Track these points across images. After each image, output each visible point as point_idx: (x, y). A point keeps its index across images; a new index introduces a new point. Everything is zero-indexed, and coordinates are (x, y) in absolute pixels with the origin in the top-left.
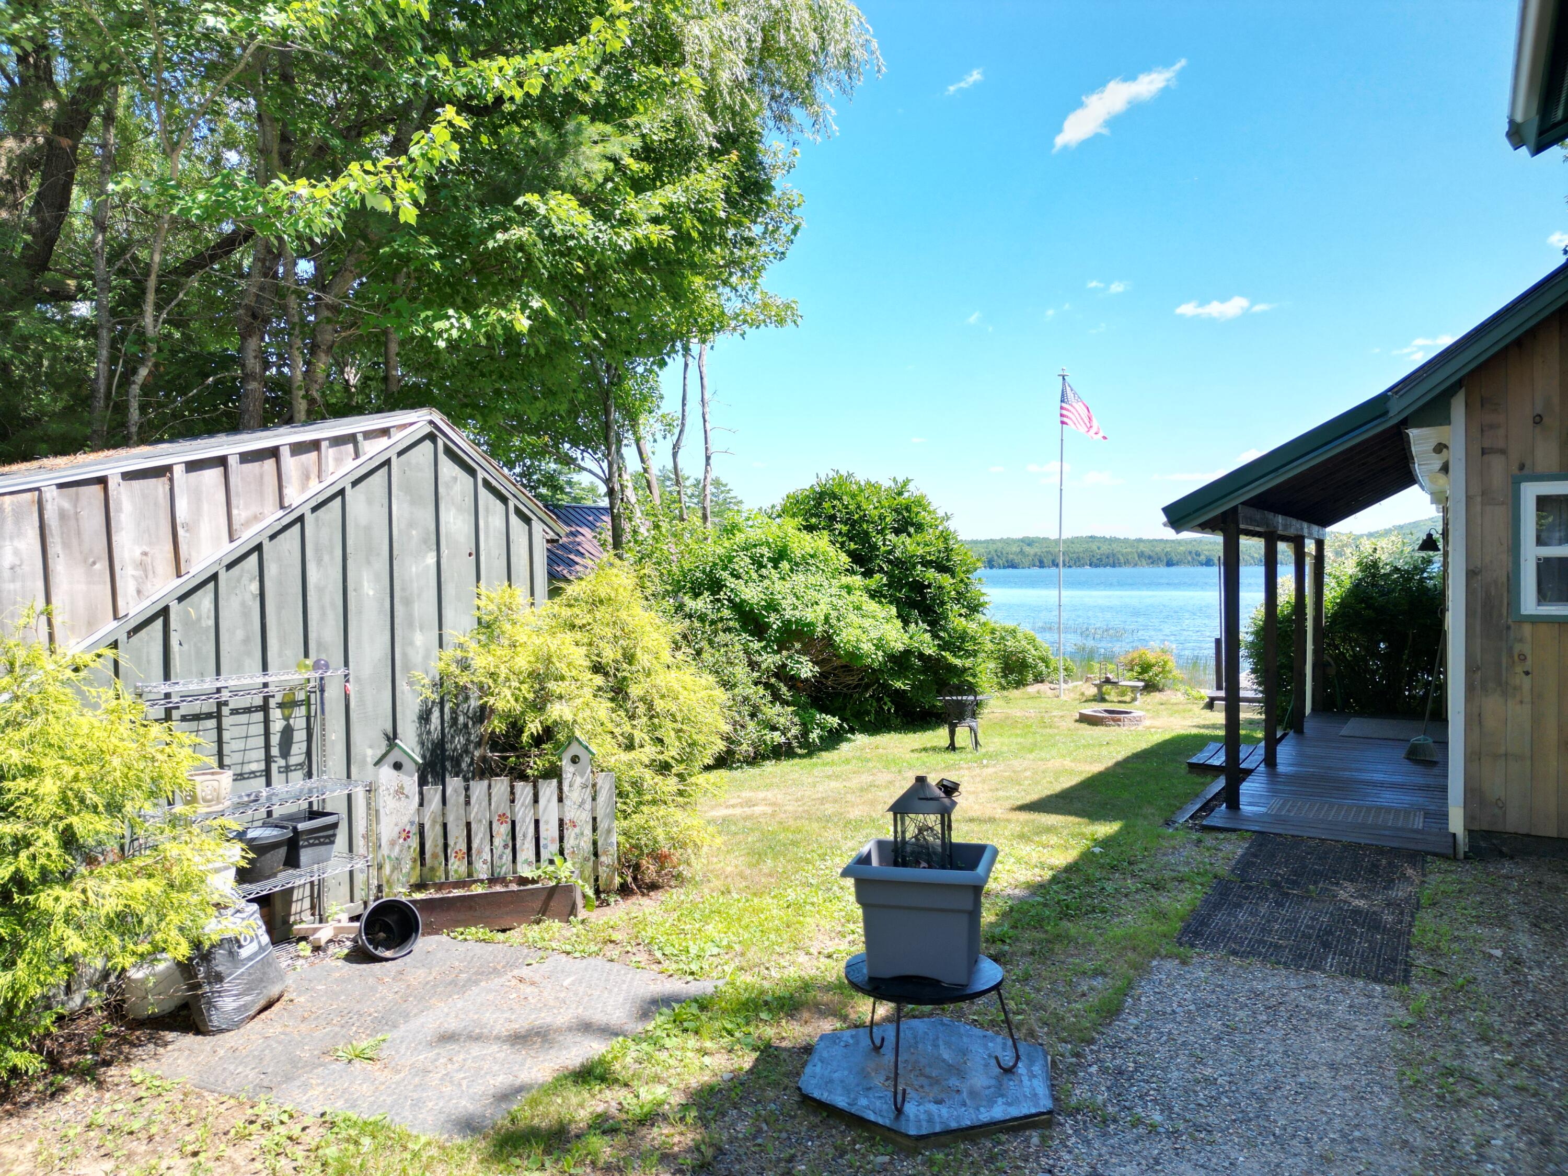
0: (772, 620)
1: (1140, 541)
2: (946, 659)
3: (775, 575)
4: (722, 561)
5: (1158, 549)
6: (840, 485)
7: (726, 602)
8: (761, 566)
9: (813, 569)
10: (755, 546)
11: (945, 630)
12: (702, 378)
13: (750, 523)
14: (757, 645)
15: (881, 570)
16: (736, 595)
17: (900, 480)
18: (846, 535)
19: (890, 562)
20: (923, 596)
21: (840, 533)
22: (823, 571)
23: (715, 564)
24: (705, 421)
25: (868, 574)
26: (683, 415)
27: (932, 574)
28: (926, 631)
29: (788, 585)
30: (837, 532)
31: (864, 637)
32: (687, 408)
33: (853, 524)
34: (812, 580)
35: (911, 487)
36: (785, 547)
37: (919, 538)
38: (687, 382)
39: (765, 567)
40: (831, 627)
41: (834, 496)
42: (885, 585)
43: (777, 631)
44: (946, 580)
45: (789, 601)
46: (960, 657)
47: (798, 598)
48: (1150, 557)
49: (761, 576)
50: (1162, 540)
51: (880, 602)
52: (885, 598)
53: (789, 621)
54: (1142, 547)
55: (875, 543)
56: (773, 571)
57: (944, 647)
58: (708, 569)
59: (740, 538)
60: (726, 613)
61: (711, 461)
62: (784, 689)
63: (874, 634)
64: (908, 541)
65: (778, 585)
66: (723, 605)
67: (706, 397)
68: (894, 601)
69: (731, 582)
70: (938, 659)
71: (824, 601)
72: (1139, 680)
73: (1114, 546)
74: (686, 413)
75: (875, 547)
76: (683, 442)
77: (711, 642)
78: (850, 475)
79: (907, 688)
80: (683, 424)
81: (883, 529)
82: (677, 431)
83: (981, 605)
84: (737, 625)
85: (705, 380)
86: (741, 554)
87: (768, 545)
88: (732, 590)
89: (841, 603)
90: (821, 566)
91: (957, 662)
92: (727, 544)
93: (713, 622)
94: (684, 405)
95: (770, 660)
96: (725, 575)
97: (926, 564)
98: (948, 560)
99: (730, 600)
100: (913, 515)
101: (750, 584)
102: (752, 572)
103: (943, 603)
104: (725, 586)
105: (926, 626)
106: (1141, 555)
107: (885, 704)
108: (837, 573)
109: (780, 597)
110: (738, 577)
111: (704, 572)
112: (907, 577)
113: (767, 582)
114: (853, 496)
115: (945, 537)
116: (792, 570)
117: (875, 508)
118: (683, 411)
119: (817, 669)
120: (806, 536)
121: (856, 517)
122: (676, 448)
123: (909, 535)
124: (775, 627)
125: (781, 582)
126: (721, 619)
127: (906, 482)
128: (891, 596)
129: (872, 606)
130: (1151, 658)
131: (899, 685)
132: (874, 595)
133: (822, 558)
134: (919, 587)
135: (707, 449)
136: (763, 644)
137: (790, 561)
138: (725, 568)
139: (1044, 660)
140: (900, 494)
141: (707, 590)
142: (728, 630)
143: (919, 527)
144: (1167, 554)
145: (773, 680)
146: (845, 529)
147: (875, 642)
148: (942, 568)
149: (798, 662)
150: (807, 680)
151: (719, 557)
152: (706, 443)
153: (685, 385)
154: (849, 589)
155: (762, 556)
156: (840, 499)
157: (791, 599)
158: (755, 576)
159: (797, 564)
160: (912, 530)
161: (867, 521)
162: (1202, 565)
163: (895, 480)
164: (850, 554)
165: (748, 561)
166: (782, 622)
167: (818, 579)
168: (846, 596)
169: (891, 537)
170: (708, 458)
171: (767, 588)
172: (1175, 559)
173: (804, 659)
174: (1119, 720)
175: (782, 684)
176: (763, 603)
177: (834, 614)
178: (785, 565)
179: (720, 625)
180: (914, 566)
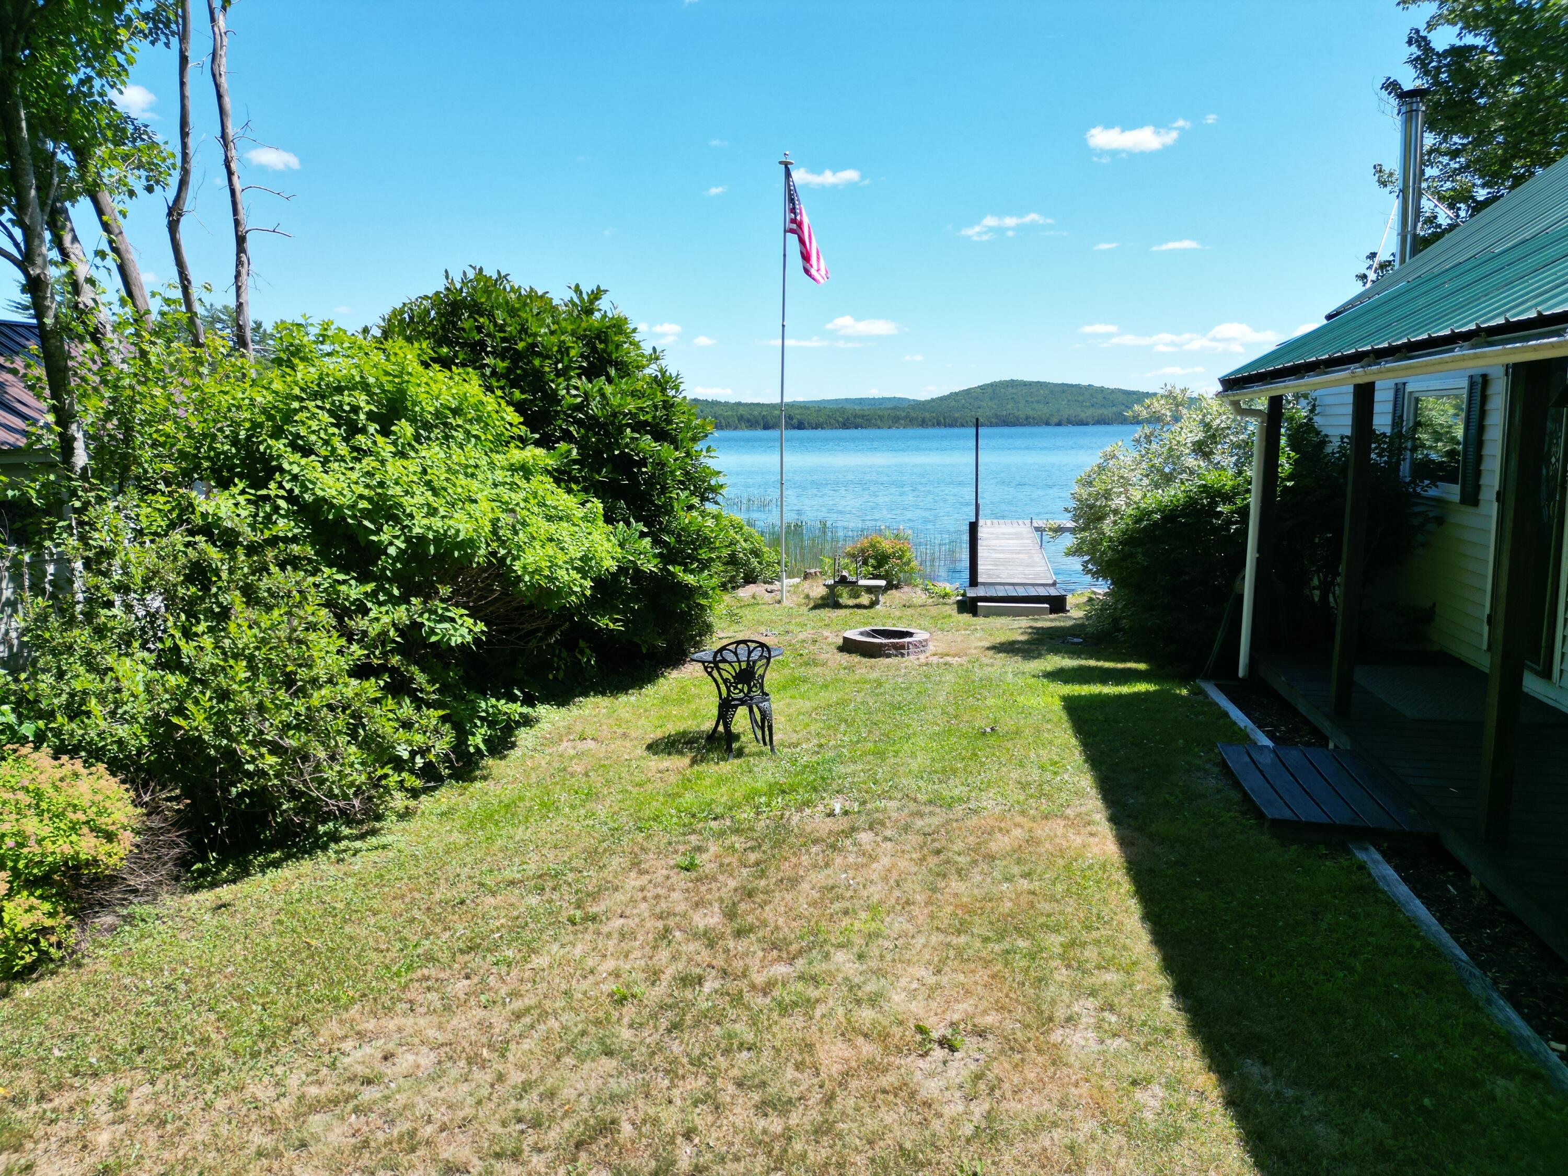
0: (385, 537)
1: (739, 404)
2: (673, 575)
3: (385, 447)
4: (270, 418)
5: (756, 413)
6: (487, 292)
7: (282, 503)
8: (354, 429)
9: (460, 435)
10: (339, 390)
11: (670, 532)
12: (220, 97)
13: (327, 348)
14: (354, 591)
15: (567, 437)
16: (304, 489)
17: (586, 289)
18: (505, 376)
19: (580, 423)
20: (633, 477)
21: (494, 373)
22: (477, 437)
23: (255, 425)
24: (230, 173)
25: (546, 442)
26: (185, 155)
27: (647, 442)
28: (643, 535)
29: (413, 466)
30: (488, 371)
31: (561, 559)
32: (191, 141)
33: (516, 357)
34: (457, 456)
35: (603, 304)
36: (401, 393)
37: (624, 384)
38: (189, 91)
39: (364, 431)
40: (503, 543)
41: (476, 309)
42: (575, 462)
43: (396, 559)
44: (665, 450)
45: (418, 500)
46: (692, 572)
47: (435, 492)
48: (748, 420)
49: (355, 449)
50: (758, 404)
51: (569, 491)
52: (577, 482)
53: (422, 539)
54: (741, 411)
55: (555, 392)
56: (380, 439)
57: (669, 556)
58: (243, 434)
59: (305, 373)
60: (283, 526)
61: (249, 245)
62: (421, 678)
63: (575, 552)
64: (608, 389)
65: (394, 467)
66: (276, 509)
67: (231, 131)
68: (593, 488)
69: (292, 462)
70: (663, 578)
71: (483, 494)
72: (876, 577)
73: (716, 409)
74: (191, 151)
75: (554, 399)
76: (189, 203)
77: (250, 595)
78: (502, 277)
79: (619, 627)
80: (185, 172)
81: (567, 368)
82: (174, 181)
83: (713, 489)
84: (310, 551)
85: (227, 100)
86: (311, 404)
87: (365, 387)
88: (295, 478)
89: (517, 497)
90: (475, 429)
91: (690, 579)
92: (277, 386)
93: (252, 550)
94: (184, 134)
95: (386, 619)
96: (279, 446)
97: (639, 427)
98: (669, 422)
99: (291, 498)
100: (611, 347)
101: (335, 466)
102: (337, 442)
103: (664, 490)
104: (282, 471)
105: (641, 527)
106: (741, 418)
107: (582, 652)
108: (501, 443)
109: (398, 490)
110: (307, 451)
111: (235, 442)
112: (610, 448)
113: (368, 463)
114: (512, 312)
115: (662, 382)
116: (417, 438)
117: (552, 333)
118: (184, 146)
119: (481, 626)
120: (438, 373)
121: (521, 346)
122: (174, 215)
123: (610, 380)
124: (392, 551)
125: (400, 462)
126: (273, 541)
127: (597, 294)
128: (585, 479)
129: (564, 500)
130: (886, 546)
131: (604, 622)
132: (561, 477)
133: (472, 414)
134: (626, 464)
135: (237, 223)
136: (370, 587)
137: (413, 421)
138: (277, 433)
139: (756, 553)
140: (589, 312)
141: (241, 476)
142: (292, 562)
143: (624, 370)
144: (764, 417)
145: (395, 660)
146: (502, 365)
147: (578, 563)
148: (660, 435)
149: (443, 619)
150: (463, 647)
151: (264, 411)
152: (235, 211)
153: (183, 97)
154: (525, 471)
155: (355, 409)
156: (491, 317)
157: (422, 496)
158: (342, 449)
159: (428, 427)
160: (613, 372)
161: (539, 354)
162: (794, 428)
163: (577, 290)
164: (519, 407)
165: (326, 418)
166: (408, 540)
167: (474, 454)
168: (522, 483)
169: (583, 383)
170: (241, 240)
171: (370, 474)
172: (771, 423)
173: (455, 612)
174: (902, 647)
175: (414, 668)
176: (363, 504)
177: (506, 519)
178: (405, 428)
179: (270, 554)
180: (620, 430)
